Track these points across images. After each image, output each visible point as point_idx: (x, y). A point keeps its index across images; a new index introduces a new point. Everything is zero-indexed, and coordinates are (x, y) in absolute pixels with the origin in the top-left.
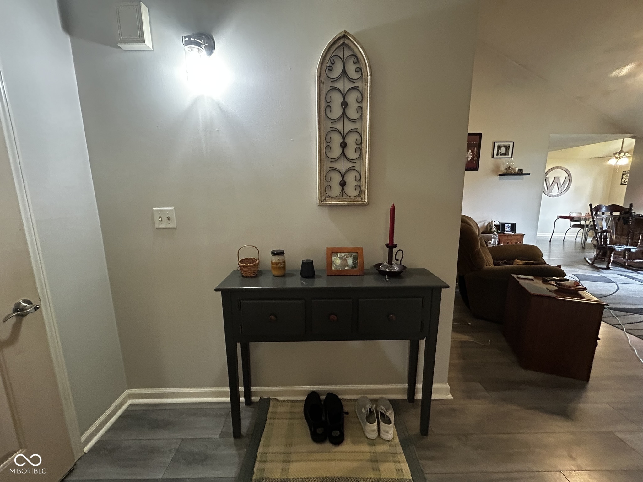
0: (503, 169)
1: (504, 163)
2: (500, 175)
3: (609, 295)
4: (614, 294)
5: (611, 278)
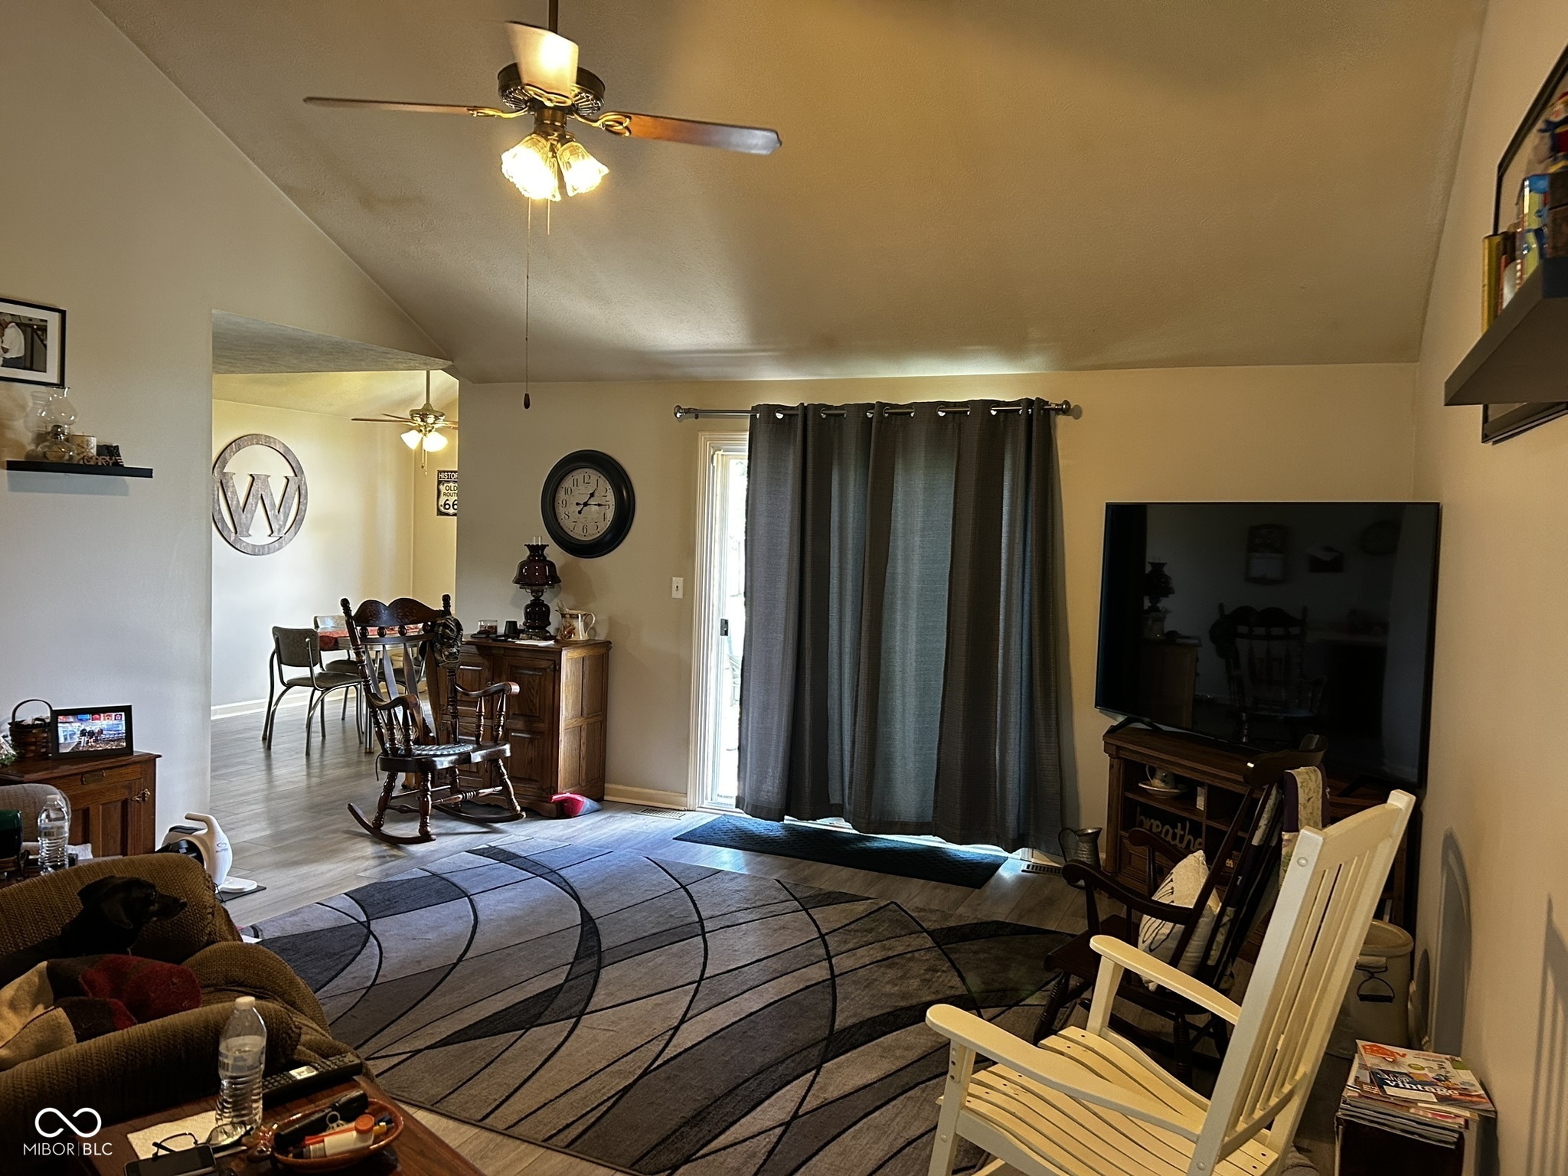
0: (25, 439)
1: (28, 408)
2: (12, 466)
3: (455, 965)
4: (469, 955)
5: (454, 880)
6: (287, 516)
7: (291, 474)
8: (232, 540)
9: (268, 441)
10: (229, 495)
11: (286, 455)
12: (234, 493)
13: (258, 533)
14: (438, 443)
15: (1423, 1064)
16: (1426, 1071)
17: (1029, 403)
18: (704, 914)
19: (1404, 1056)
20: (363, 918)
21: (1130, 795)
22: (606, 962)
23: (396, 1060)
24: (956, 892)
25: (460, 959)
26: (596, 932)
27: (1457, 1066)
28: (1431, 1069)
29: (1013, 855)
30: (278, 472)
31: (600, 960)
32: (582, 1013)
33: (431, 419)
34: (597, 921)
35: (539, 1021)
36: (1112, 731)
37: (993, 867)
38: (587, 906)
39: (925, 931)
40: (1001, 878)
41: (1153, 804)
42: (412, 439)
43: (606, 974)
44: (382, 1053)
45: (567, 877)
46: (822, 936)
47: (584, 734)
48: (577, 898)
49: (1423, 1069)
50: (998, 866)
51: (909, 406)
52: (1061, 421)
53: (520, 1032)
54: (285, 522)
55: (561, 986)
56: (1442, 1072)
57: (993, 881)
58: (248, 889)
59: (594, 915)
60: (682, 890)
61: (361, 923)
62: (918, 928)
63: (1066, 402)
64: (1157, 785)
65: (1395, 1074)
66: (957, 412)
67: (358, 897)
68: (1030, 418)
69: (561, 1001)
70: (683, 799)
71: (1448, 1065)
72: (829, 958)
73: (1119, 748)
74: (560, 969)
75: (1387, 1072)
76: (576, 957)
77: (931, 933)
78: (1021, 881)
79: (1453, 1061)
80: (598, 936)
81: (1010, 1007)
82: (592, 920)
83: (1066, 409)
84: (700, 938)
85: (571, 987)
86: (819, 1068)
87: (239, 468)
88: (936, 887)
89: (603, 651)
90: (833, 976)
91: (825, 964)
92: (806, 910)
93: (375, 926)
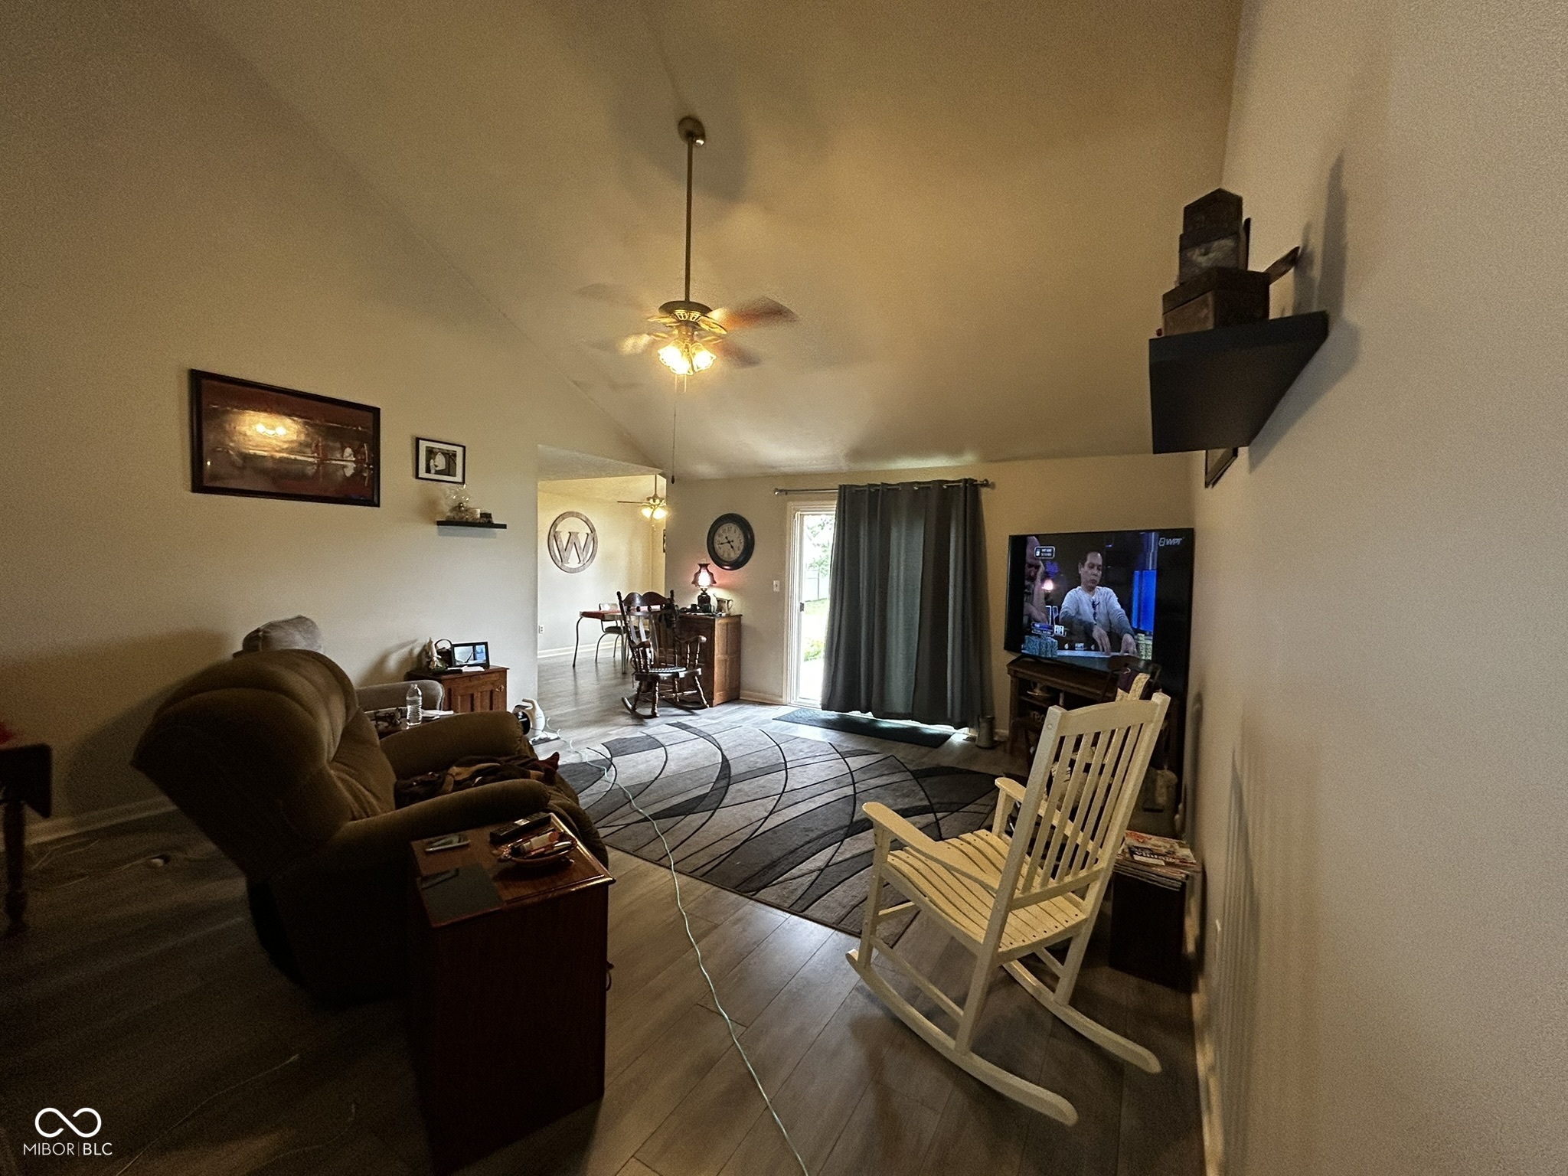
0: (445, 510)
1: (447, 494)
2: (439, 523)
3: (654, 781)
4: (661, 776)
5: (657, 738)
6: (587, 553)
7: (589, 532)
8: (560, 565)
9: (577, 515)
10: (558, 543)
11: (587, 522)
12: (561, 541)
13: (573, 562)
14: (661, 514)
15: (1160, 843)
16: (1162, 848)
17: (966, 480)
18: (787, 759)
19: (1151, 839)
20: (609, 756)
21: (1023, 698)
22: (732, 782)
23: (616, 828)
24: (924, 750)
25: (656, 778)
26: (729, 766)
27: (1182, 846)
28: (1165, 847)
29: (959, 731)
30: (583, 531)
31: (729, 782)
32: (717, 808)
33: (658, 501)
34: (730, 762)
35: (695, 811)
36: (1012, 663)
37: (948, 737)
38: (725, 753)
39: (908, 770)
40: (951, 744)
41: (1035, 702)
42: (646, 512)
43: (733, 788)
44: (611, 824)
45: (716, 738)
46: (851, 772)
47: (728, 663)
48: (721, 749)
49: (1160, 847)
50: (949, 736)
51: (898, 484)
52: (984, 491)
53: (683, 817)
54: (587, 555)
55: (708, 793)
56: (1172, 849)
57: (946, 743)
58: (552, 738)
59: (728, 757)
60: (777, 747)
61: (608, 759)
62: (903, 768)
63: (986, 480)
64: (1037, 693)
65: (1143, 849)
66: (925, 488)
67: (608, 746)
68: (966, 488)
69: (706, 801)
70: (780, 699)
71: (1177, 846)
72: (854, 784)
73: (1016, 671)
74: (707, 786)
75: (1138, 848)
76: (717, 779)
77: (911, 772)
78: (963, 747)
79: (1179, 844)
80: (730, 768)
81: (953, 812)
82: (727, 761)
83: (986, 484)
84: (784, 771)
85: (712, 795)
86: (842, 841)
87: (564, 529)
88: (913, 748)
89: (737, 619)
90: (855, 793)
91: (852, 787)
92: (844, 759)
93: (614, 760)
